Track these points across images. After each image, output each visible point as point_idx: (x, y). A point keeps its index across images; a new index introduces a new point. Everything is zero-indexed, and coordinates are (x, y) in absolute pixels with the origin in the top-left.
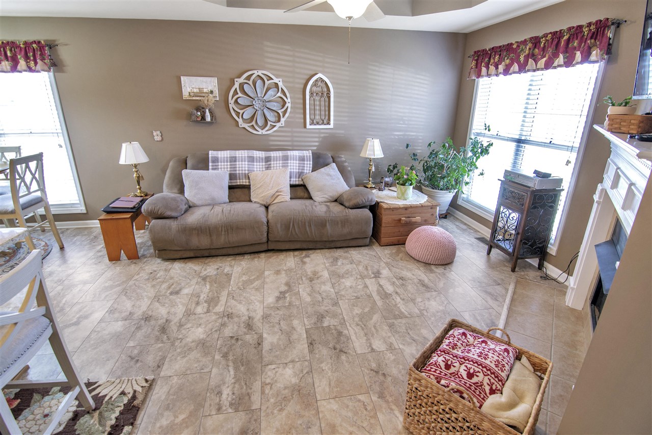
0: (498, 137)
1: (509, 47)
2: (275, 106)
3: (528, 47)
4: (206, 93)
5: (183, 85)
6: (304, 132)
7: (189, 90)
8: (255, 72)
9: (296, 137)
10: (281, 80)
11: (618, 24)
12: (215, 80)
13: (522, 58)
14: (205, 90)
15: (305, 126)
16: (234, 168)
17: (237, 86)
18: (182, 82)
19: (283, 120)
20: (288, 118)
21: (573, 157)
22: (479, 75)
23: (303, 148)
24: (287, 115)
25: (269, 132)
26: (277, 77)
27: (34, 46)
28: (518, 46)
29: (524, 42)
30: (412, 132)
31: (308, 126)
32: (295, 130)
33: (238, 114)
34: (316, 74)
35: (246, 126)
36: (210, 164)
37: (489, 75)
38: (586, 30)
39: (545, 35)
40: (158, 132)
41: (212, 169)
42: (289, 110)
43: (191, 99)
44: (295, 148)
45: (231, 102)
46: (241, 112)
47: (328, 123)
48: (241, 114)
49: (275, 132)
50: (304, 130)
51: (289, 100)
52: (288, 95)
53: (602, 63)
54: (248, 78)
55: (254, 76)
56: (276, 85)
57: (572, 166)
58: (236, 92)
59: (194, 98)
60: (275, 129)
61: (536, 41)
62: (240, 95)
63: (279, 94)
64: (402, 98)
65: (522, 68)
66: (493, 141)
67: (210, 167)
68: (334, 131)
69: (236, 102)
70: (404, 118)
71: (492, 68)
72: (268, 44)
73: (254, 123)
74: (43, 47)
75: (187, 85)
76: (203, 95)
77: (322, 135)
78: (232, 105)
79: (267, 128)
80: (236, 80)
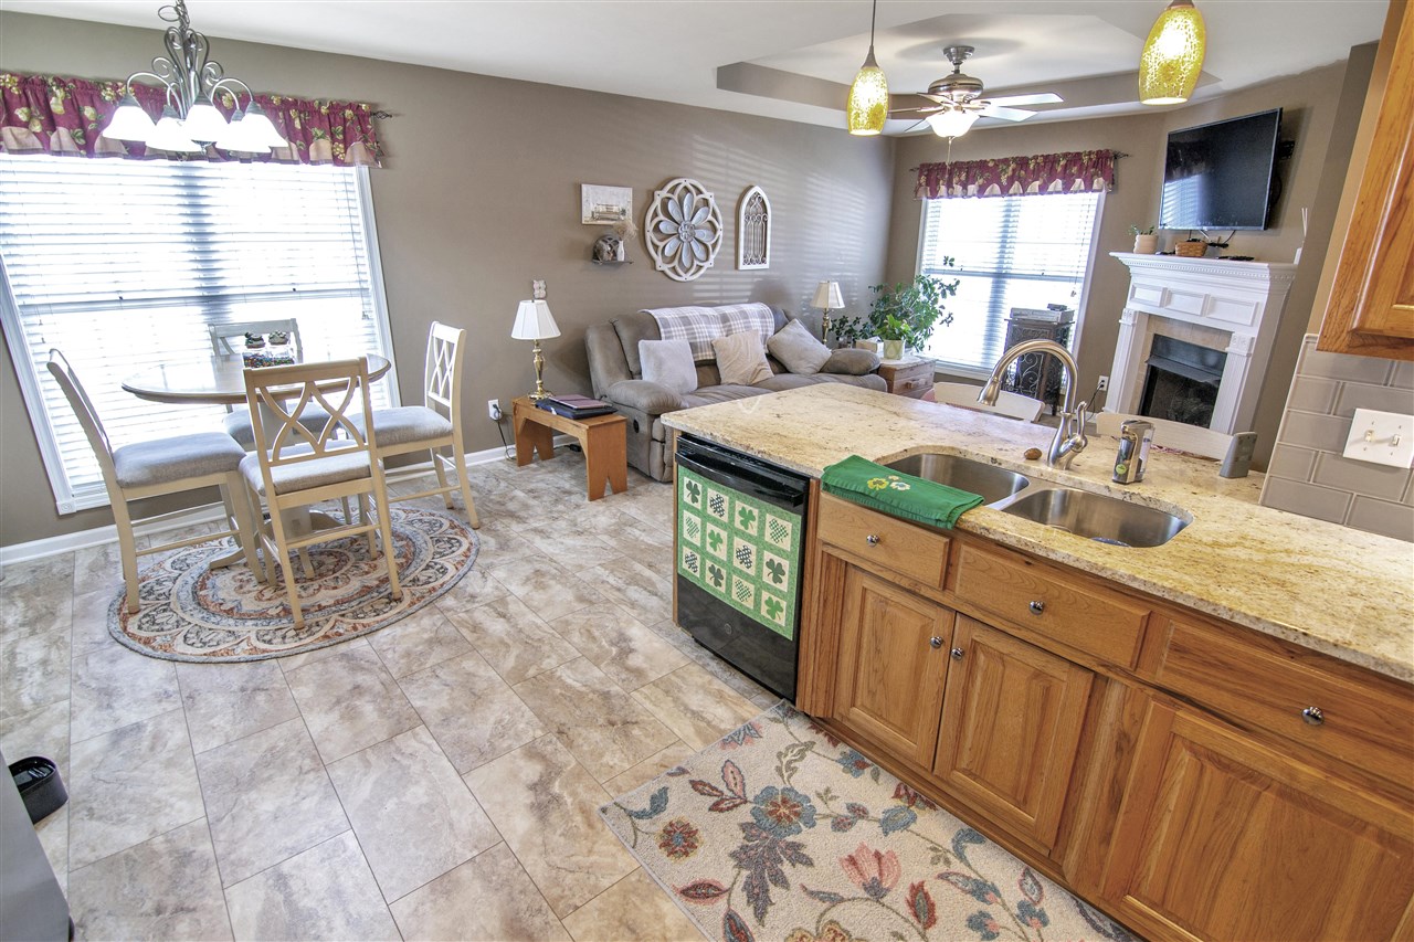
0: (962, 272)
1: (982, 165)
2: (704, 235)
3: (1011, 168)
4: (616, 213)
5: (584, 200)
6: (736, 276)
7: (592, 208)
8: (682, 180)
9: (726, 283)
10: (712, 194)
11: (1116, 157)
12: (629, 192)
13: (1004, 180)
14: (615, 209)
15: (736, 267)
16: (691, 334)
17: (657, 202)
18: (584, 194)
19: (712, 257)
20: (719, 253)
21: (1078, 287)
22: (934, 194)
23: (733, 301)
24: (717, 250)
25: (695, 277)
26: (708, 189)
27: (349, 113)
28: (996, 165)
29: (1006, 161)
30: (849, 271)
31: (742, 266)
32: (725, 273)
33: (656, 247)
34: (751, 187)
35: (666, 268)
36: (662, 330)
37: (950, 196)
38: (1085, 159)
39: (1036, 157)
40: (542, 284)
41: (666, 338)
42: (720, 242)
43: (594, 223)
44: (724, 302)
45: (649, 227)
46: (661, 245)
47: (763, 262)
48: (660, 249)
49: (702, 276)
50: (734, 272)
51: (721, 227)
52: (720, 218)
53: (1104, 193)
54: (672, 191)
55: (681, 187)
56: (706, 202)
57: (1078, 296)
58: (655, 214)
59: (599, 222)
60: (702, 272)
61: (1022, 162)
62: (661, 217)
63: (710, 217)
64: (840, 223)
65: (1005, 191)
66: (958, 278)
67: (663, 335)
68: (768, 273)
69: (657, 229)
70: (842, 253)
71: (958, 188)
72: (697, 137)
73: (676, 263)
74: (363, 116)
75: (590, 199)
76: (612, 216)
77: (756, 280)
78: (650, 235)
79: (692, 271)
80: (657, 192)
